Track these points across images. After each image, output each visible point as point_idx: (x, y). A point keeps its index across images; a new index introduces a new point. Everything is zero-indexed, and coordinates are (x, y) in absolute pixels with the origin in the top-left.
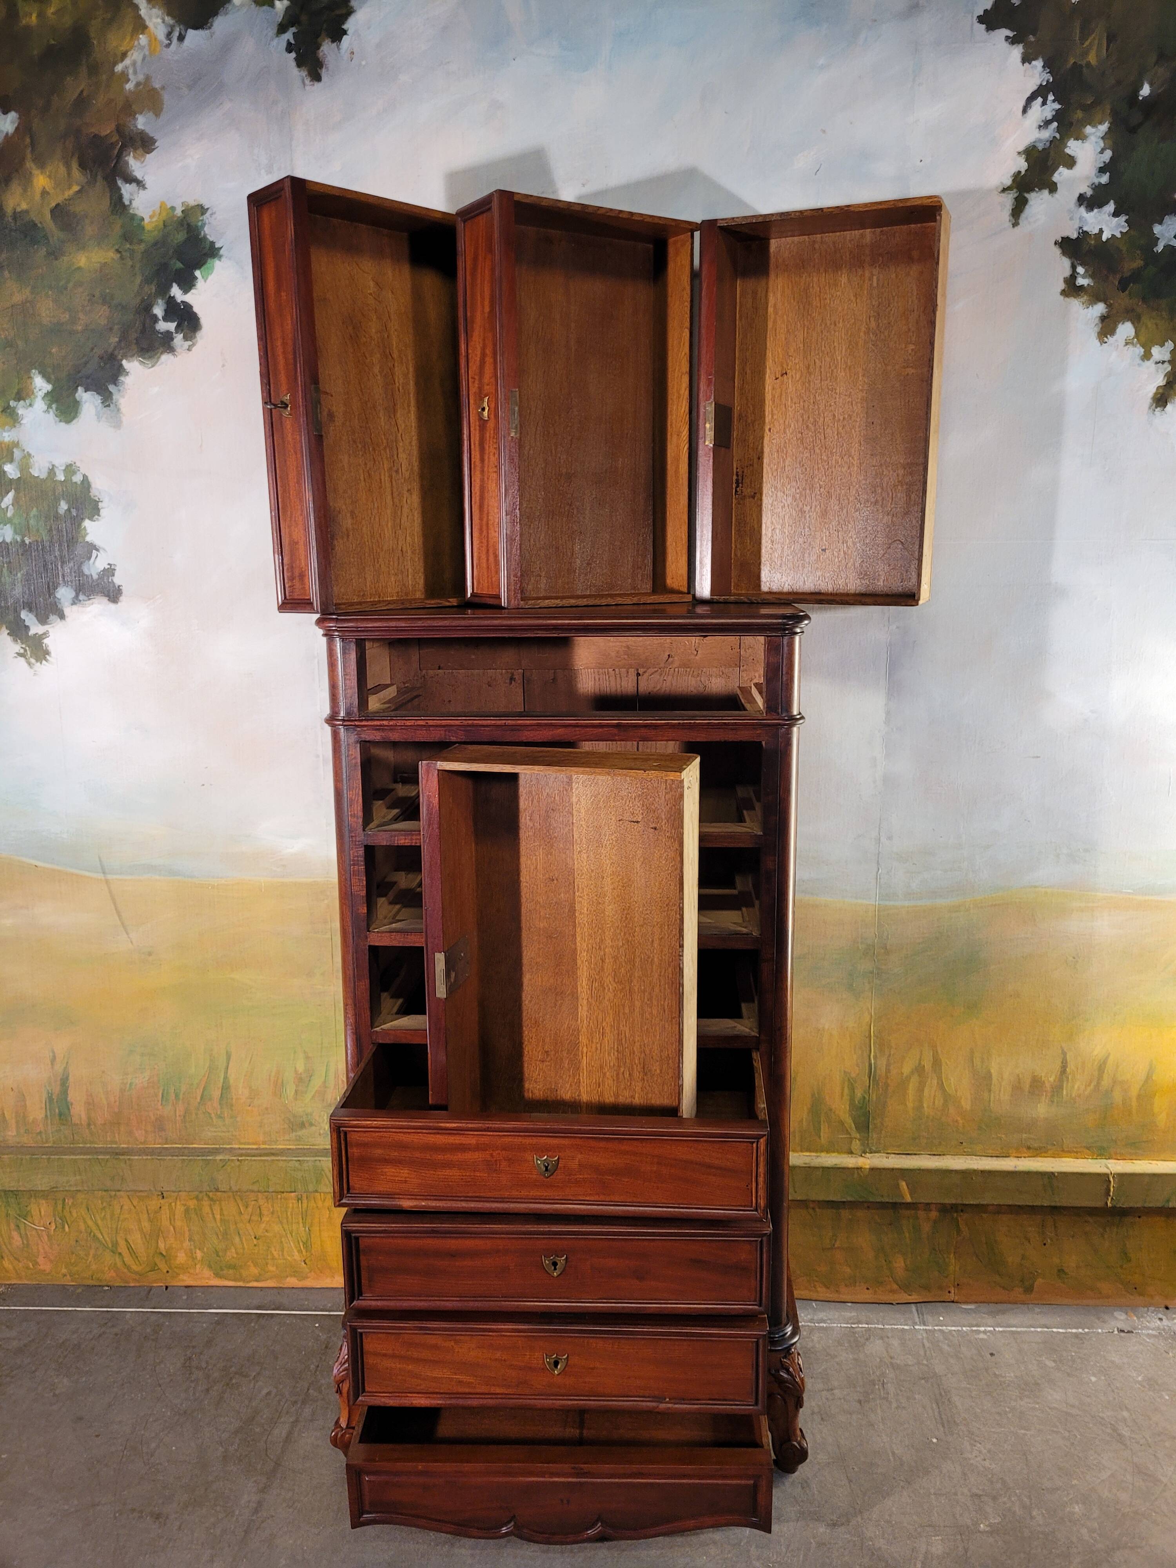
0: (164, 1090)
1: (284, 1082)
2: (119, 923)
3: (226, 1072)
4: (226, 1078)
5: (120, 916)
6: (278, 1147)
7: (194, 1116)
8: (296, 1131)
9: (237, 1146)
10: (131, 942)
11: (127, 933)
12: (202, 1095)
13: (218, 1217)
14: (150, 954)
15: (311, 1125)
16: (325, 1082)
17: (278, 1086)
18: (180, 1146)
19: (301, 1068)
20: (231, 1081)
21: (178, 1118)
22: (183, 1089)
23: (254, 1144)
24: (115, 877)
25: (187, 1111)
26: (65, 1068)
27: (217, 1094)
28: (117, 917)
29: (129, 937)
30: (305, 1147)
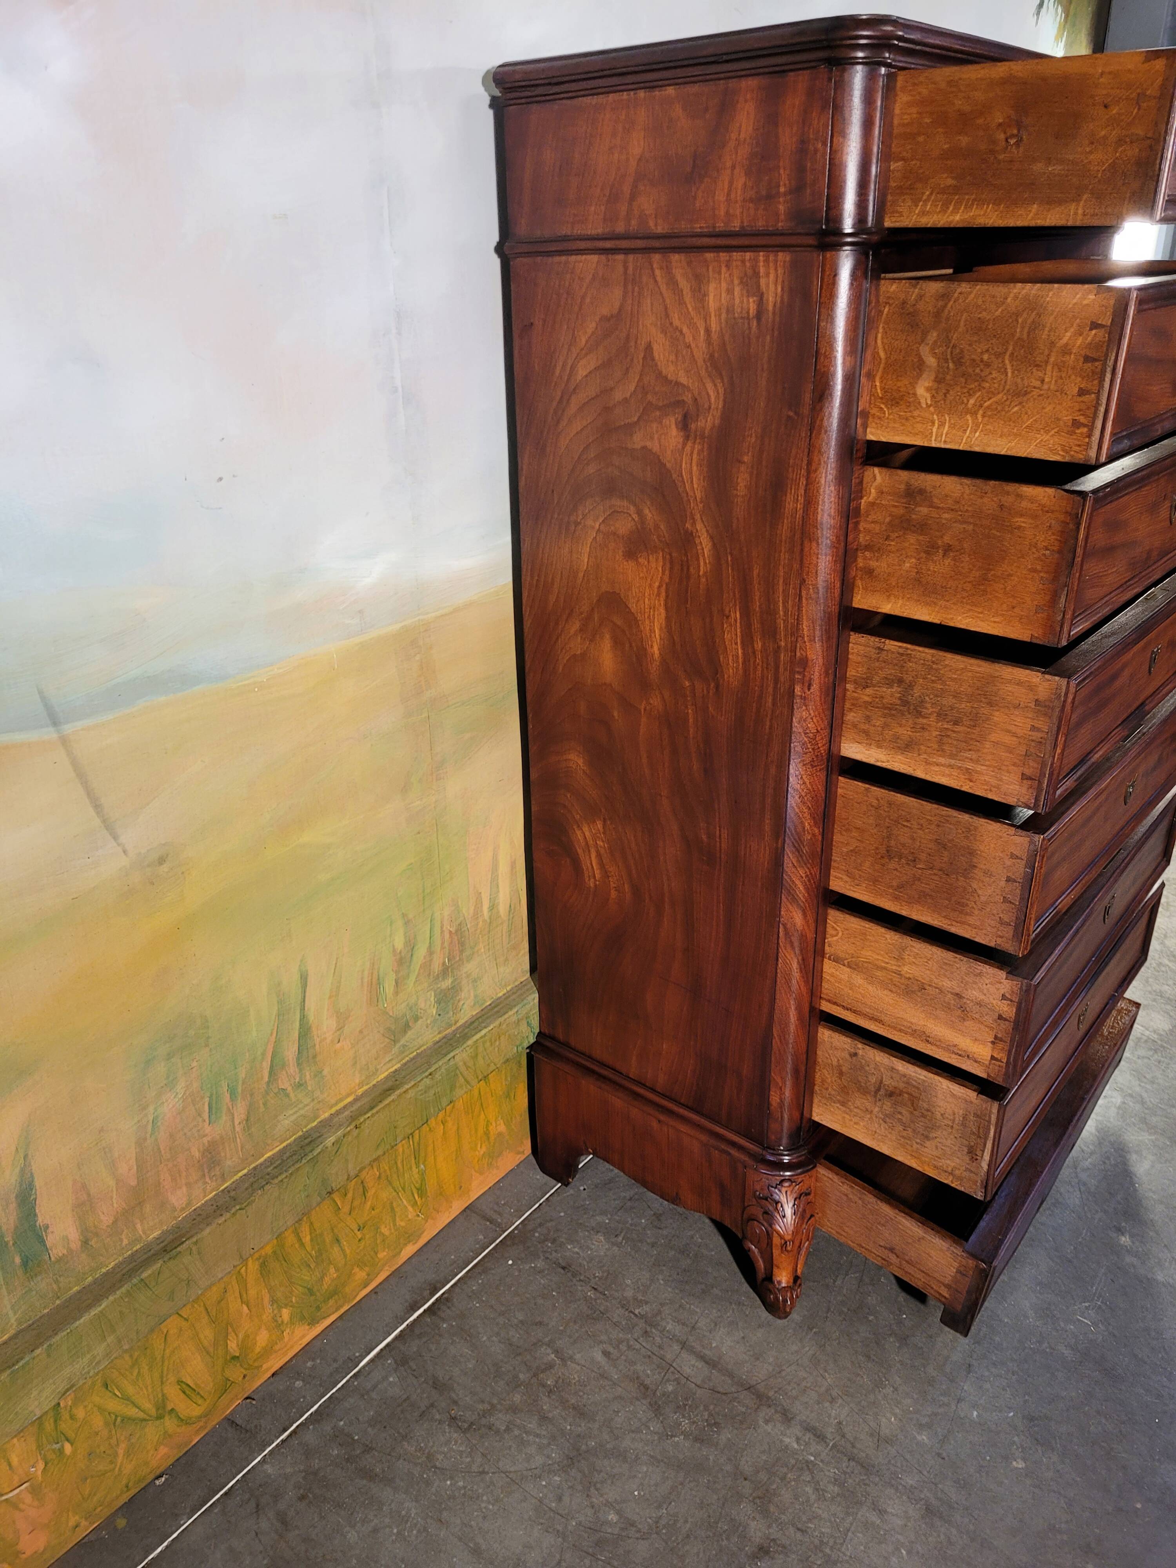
0: (211, 1097)
1: (381, 976)
2: (97, 822)
3: (303, 1009)
4: (303, 1017)
5: (98, 807)
6: (379, 1079)
7: (262, 1109)
8: (399, 1041)
9: (327, 1115)
10: (125, 852)
11: (115, 838)
12: (272, 1067)
13: (307, 1239)
14: (161, 861)
15: (416, 1019)
16: (430, 947)
17: (374, 986)
18: (245, 1171)
19: (399, 942)
20: (311, 1018)
21: (238, 1129)
22: (242, 1075)
23: (348, 1095)
24: (79, 725)
25: (251, 1109)
26: (22, 1172)
27: (290, 1052)
28: (91, 812)
29: (119, 845)
30: (411, 1056)
